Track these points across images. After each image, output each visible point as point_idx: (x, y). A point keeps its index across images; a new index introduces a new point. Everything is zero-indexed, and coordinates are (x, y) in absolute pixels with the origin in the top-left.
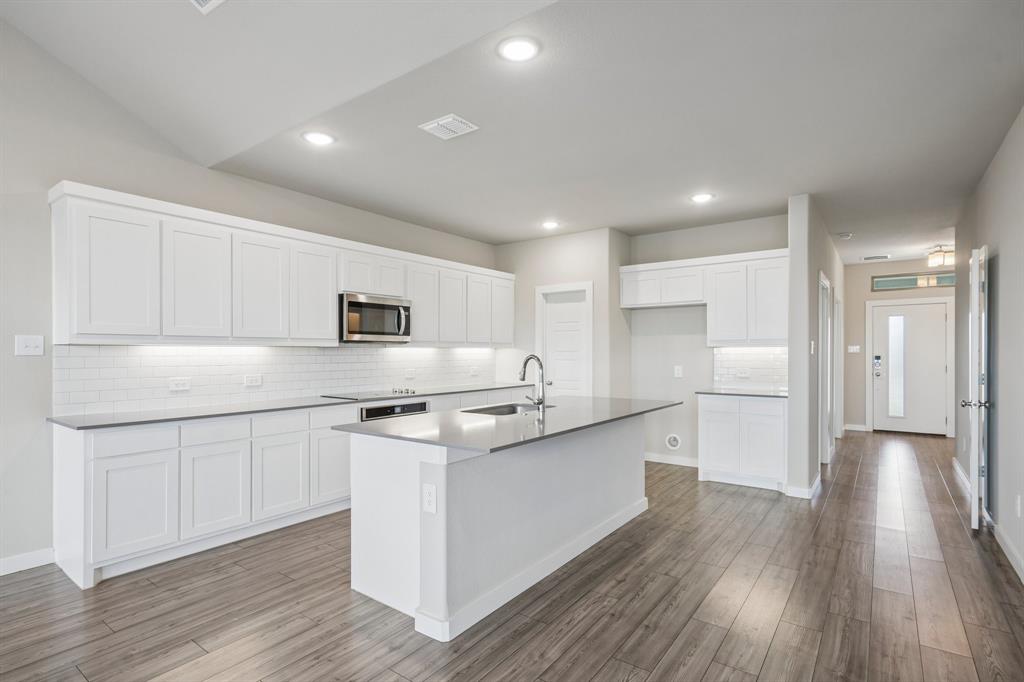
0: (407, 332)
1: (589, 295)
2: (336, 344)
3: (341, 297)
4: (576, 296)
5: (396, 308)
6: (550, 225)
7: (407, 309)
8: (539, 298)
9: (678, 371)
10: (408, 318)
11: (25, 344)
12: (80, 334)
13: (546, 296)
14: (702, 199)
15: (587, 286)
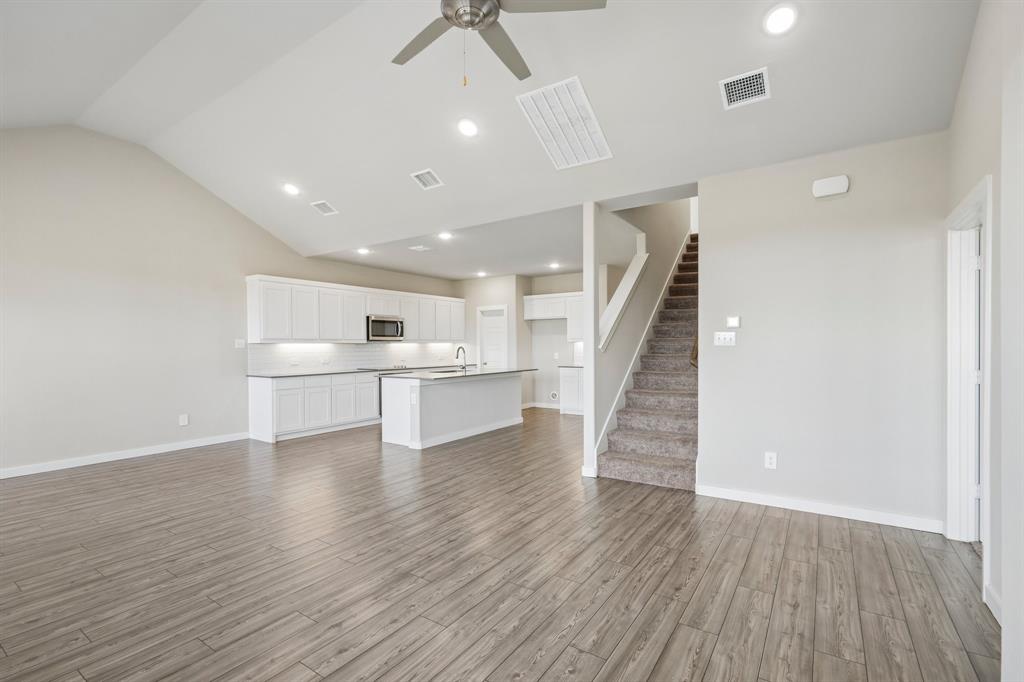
0: (402, 335)
1: (505, 312)
2: (365, 342)
3: (368, 317)
4: (499, 313)
5: (396, 322)
6: (482, 274)
7: (401, 323)
8: (479, 314)
9: (556, 356)
10: (402, 328)
11: (239, 343)
12: (264, 339)
13: (482, 312)
14: (555, 266)
15: (503, 307)
